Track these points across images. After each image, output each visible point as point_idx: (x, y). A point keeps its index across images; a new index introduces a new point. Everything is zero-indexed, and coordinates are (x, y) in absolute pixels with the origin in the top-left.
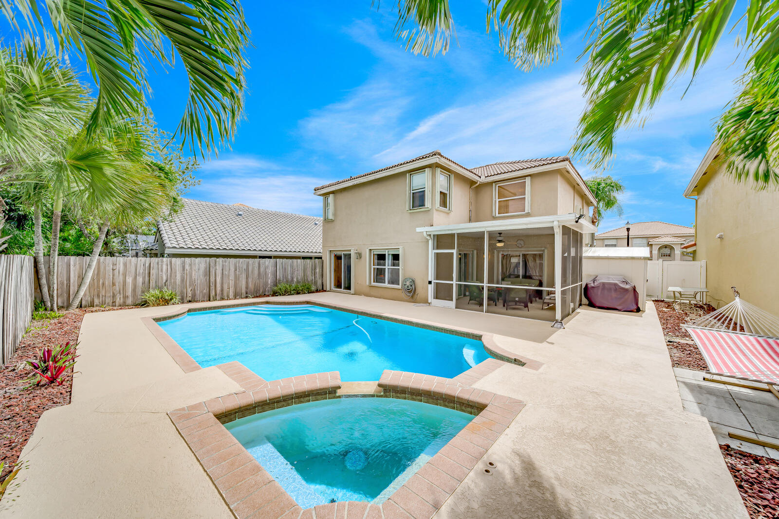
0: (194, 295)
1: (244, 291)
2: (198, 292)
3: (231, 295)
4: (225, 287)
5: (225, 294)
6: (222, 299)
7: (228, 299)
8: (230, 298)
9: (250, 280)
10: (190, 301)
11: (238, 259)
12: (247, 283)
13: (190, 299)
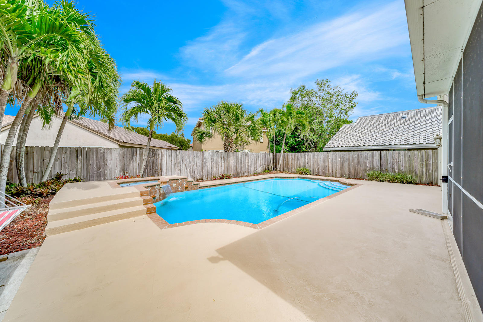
0: (318, 172)
1: (347, 173)
2: (320, 171)
3: (338, 174)
4: (334, 169)
5: (334, 174)
6: (333, 176)
7: (336, 177)
8: (338, 176)
9: (351, 167)
10: (317, 175)
11: (342, 152)
12: (349, 168)
13: (317, 174)
